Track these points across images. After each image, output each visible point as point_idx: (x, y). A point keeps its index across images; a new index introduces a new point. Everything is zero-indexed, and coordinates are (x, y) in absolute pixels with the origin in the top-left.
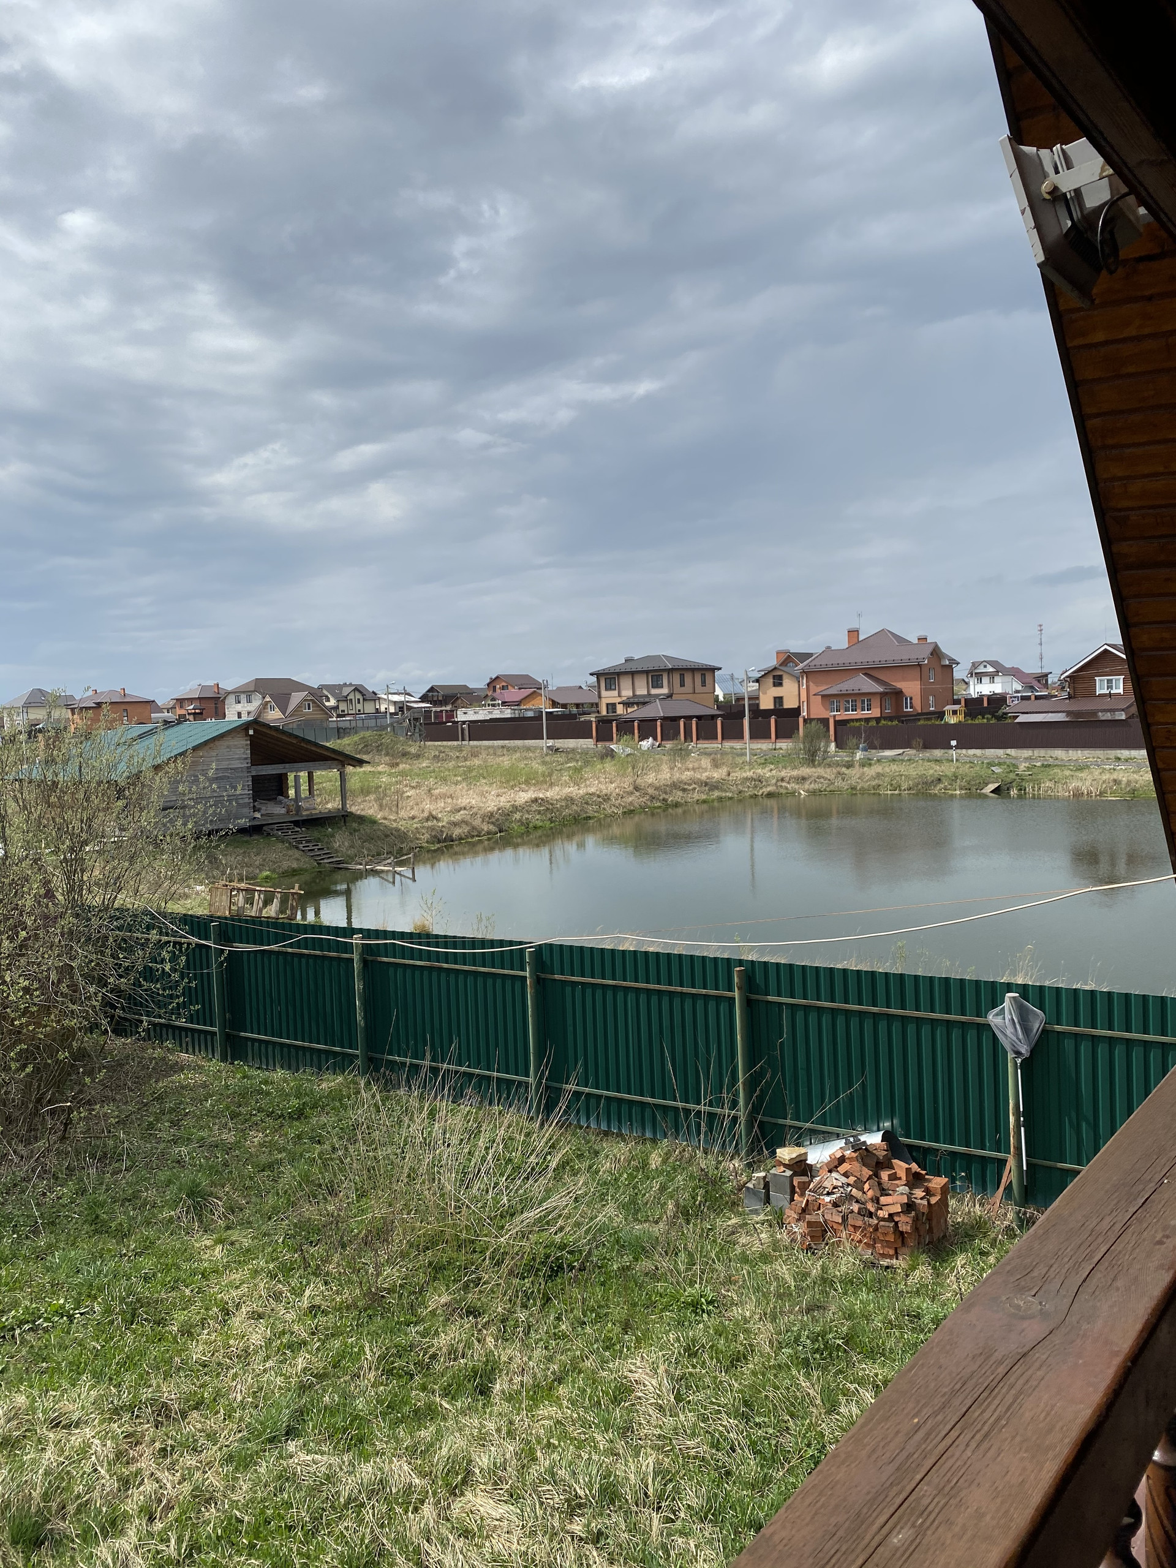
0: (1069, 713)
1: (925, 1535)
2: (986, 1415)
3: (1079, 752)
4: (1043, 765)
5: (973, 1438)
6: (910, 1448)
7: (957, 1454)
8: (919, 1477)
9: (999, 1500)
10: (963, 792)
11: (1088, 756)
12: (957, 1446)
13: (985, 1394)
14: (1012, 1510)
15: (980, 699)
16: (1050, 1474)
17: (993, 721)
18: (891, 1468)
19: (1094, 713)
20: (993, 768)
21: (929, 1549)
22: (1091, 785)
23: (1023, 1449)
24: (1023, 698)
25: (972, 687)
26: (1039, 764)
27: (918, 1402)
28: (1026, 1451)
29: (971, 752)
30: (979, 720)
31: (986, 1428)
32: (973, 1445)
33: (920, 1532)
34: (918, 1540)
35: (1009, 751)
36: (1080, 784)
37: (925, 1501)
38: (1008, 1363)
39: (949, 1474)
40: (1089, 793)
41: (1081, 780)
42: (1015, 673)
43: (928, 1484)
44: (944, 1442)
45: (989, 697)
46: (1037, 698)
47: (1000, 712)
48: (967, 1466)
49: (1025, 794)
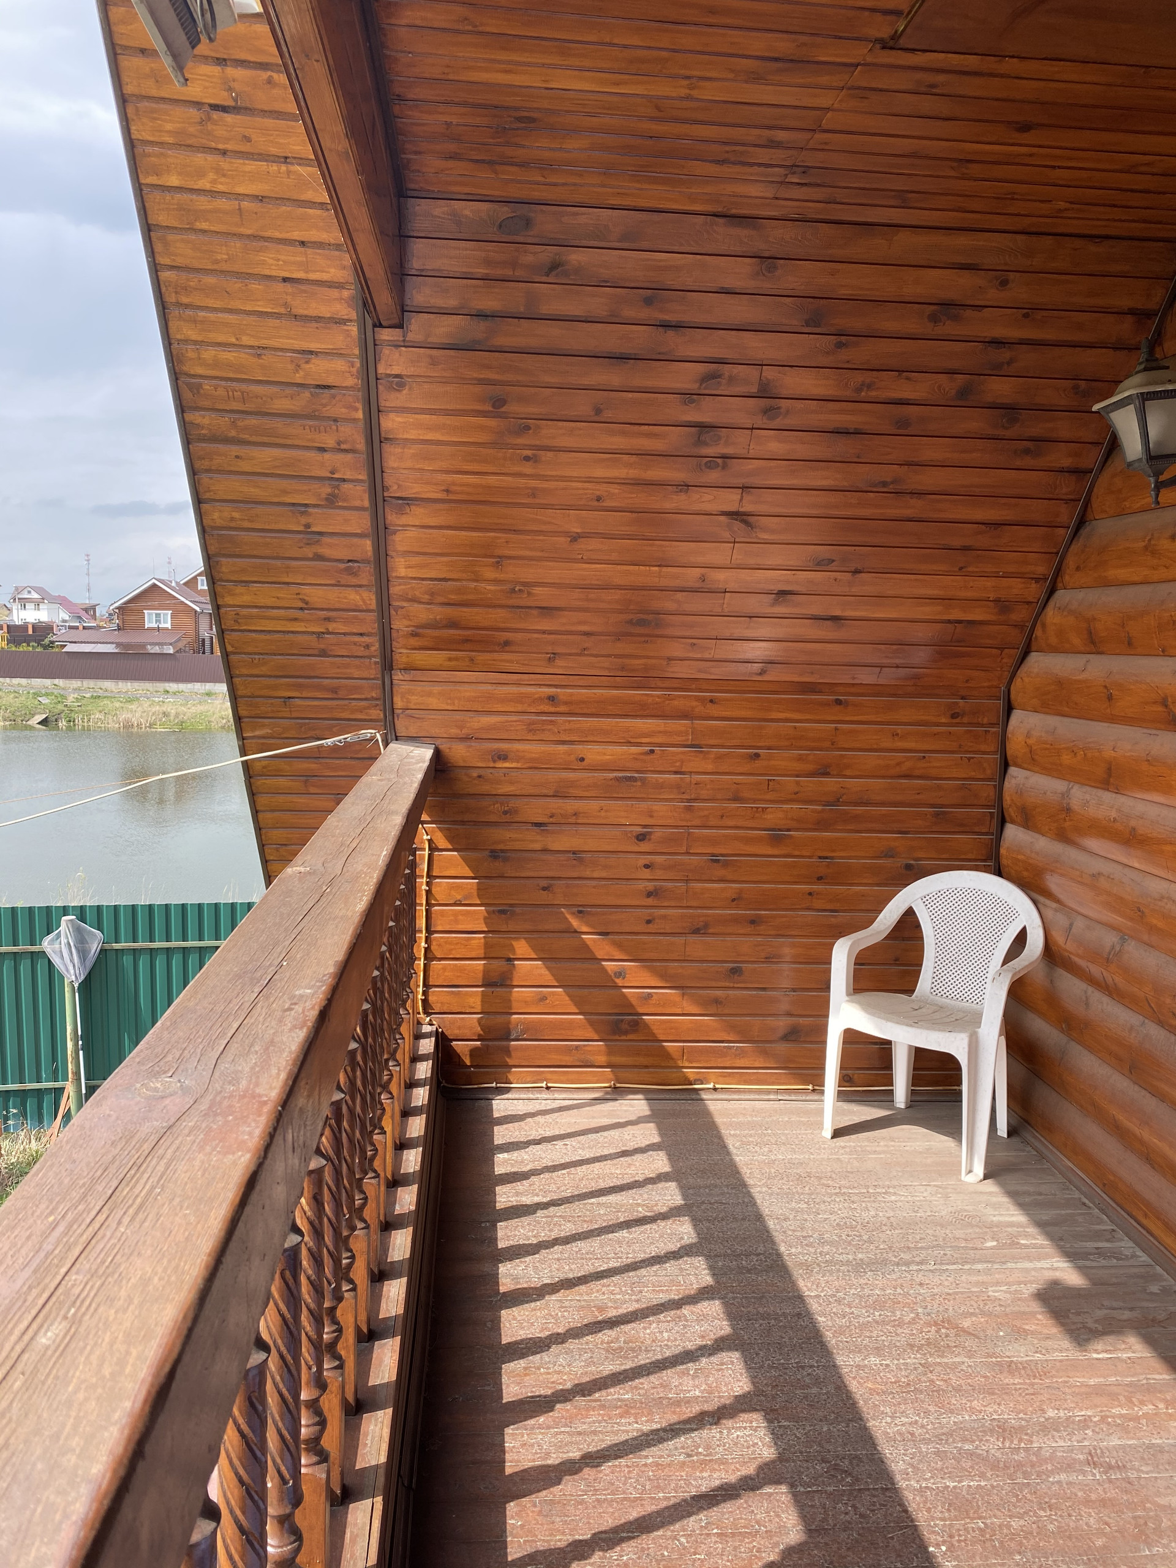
0: (118, 645)
1: (80, 1321)
2: (136, 1191)
3: (129, 684)
4: (92, 696)
5: (125, 1213)
6: (47, 1247)
7: (108, 1234)
8: (63, 1270)
9: (165, 1261)
10: (7, 723)
11: (137, 688)
12: (108, 1226)
13: (132, 1172)
14: (182, 1264)
15: (24, 627)
16: (218, 1220)
17: (39, 649)
18: (28, 1272)
19: (144, 646)
20: (40, 699)
21: (88, 1334)
22: (141, 717)
23: (185, 1207)
24: (71, 628)
25: (15, 612)
26: (88, 695)
27: (51, 1201)
28: (187, 1208)
29: (16, 681)
30: (23, 648)
31: (139, 1200)
32: (126, 1220)
33: (76, 1321)
34: (73, 1330)
35: (56, 681)
36: (130, 715)
37: (76, 1291)
38: (154, 1138)
39: (102, 1256)
40: (139, 725)
41: (131, 711)
42: (63, 602)
43: (77, 1273)
44: (90, 1229)
45: (34, 627)
46: (84, 628)
47: (47, 641)
48: (121, 1242)
49: (74, 725)
